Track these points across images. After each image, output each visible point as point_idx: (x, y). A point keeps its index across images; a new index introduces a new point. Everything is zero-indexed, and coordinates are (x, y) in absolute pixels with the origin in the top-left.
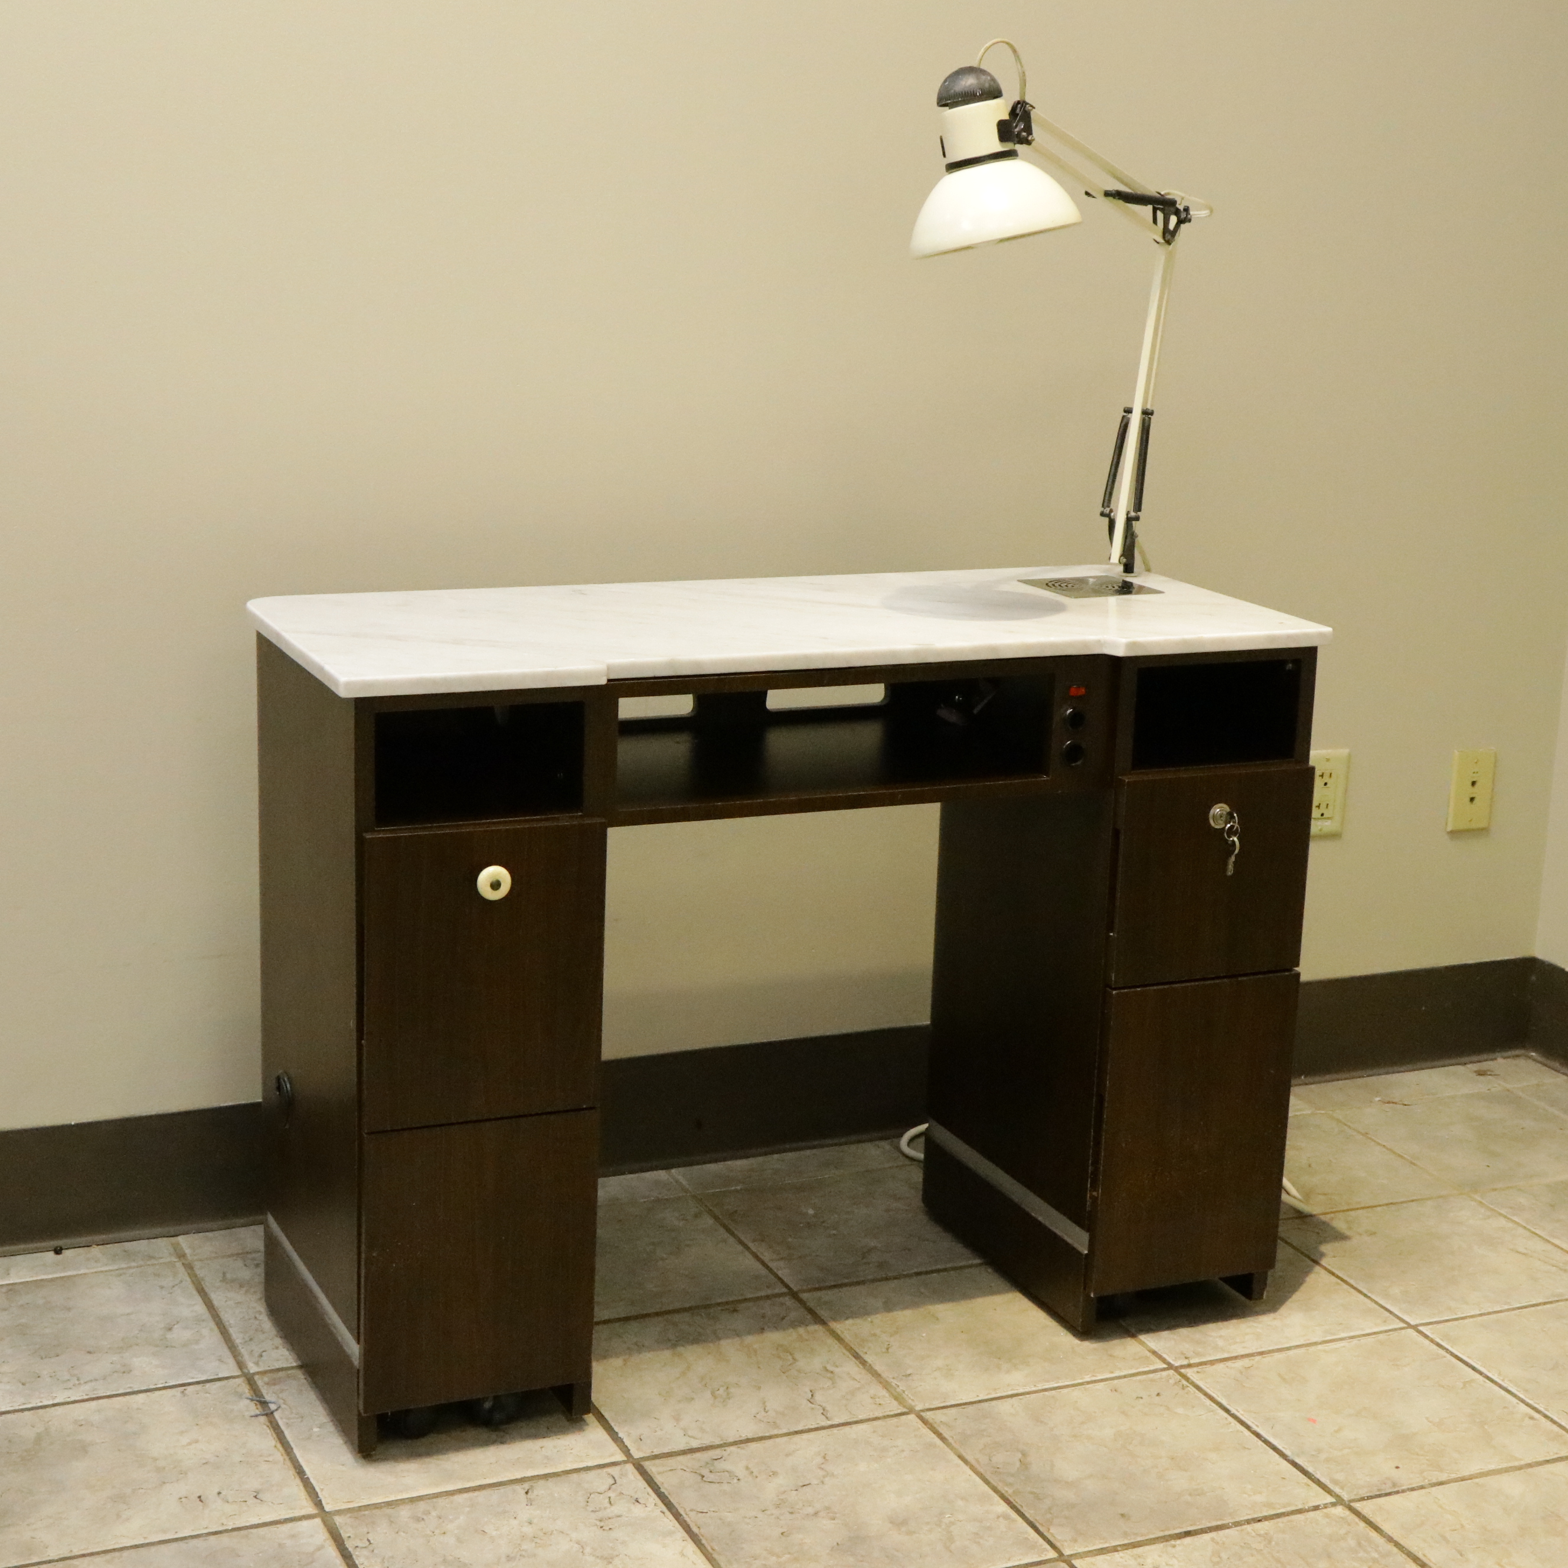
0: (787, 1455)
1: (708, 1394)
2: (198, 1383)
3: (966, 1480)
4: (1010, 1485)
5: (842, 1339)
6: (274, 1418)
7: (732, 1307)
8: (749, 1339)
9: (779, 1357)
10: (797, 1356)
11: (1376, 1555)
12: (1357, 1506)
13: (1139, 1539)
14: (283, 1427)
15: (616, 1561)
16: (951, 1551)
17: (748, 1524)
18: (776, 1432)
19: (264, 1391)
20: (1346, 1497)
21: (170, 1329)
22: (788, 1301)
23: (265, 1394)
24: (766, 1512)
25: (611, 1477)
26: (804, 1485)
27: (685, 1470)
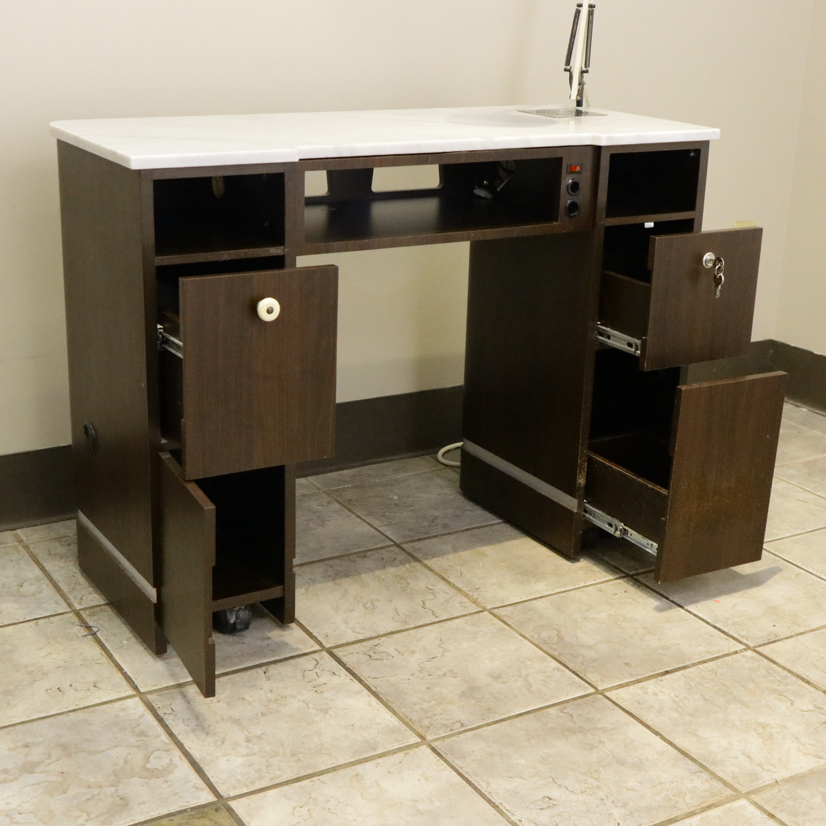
0: (418, 640)
1: (361, 606)
2: (45, 617)
3: (528, 649)
4: (556, 650)
5: (433, 570)
6: (97, 636)
7: (363, 554)
8: (378, 573)
9: (398, 582)
10: (409, 580)
11: (779, 678)
12: (759, 649)
13: (640, 677)
14: (104, 642)
15: (330, 712)
16: (532, 692)
17: (405, 683)
18: (407, 627)
19: (88, 620)
20: (751, 645)
21: (21, 586)
22: (395, 549)
23: (88, 622)
24: (414, 675)
25: (315, 660)
26: (433, 658)
27: (359, 653)
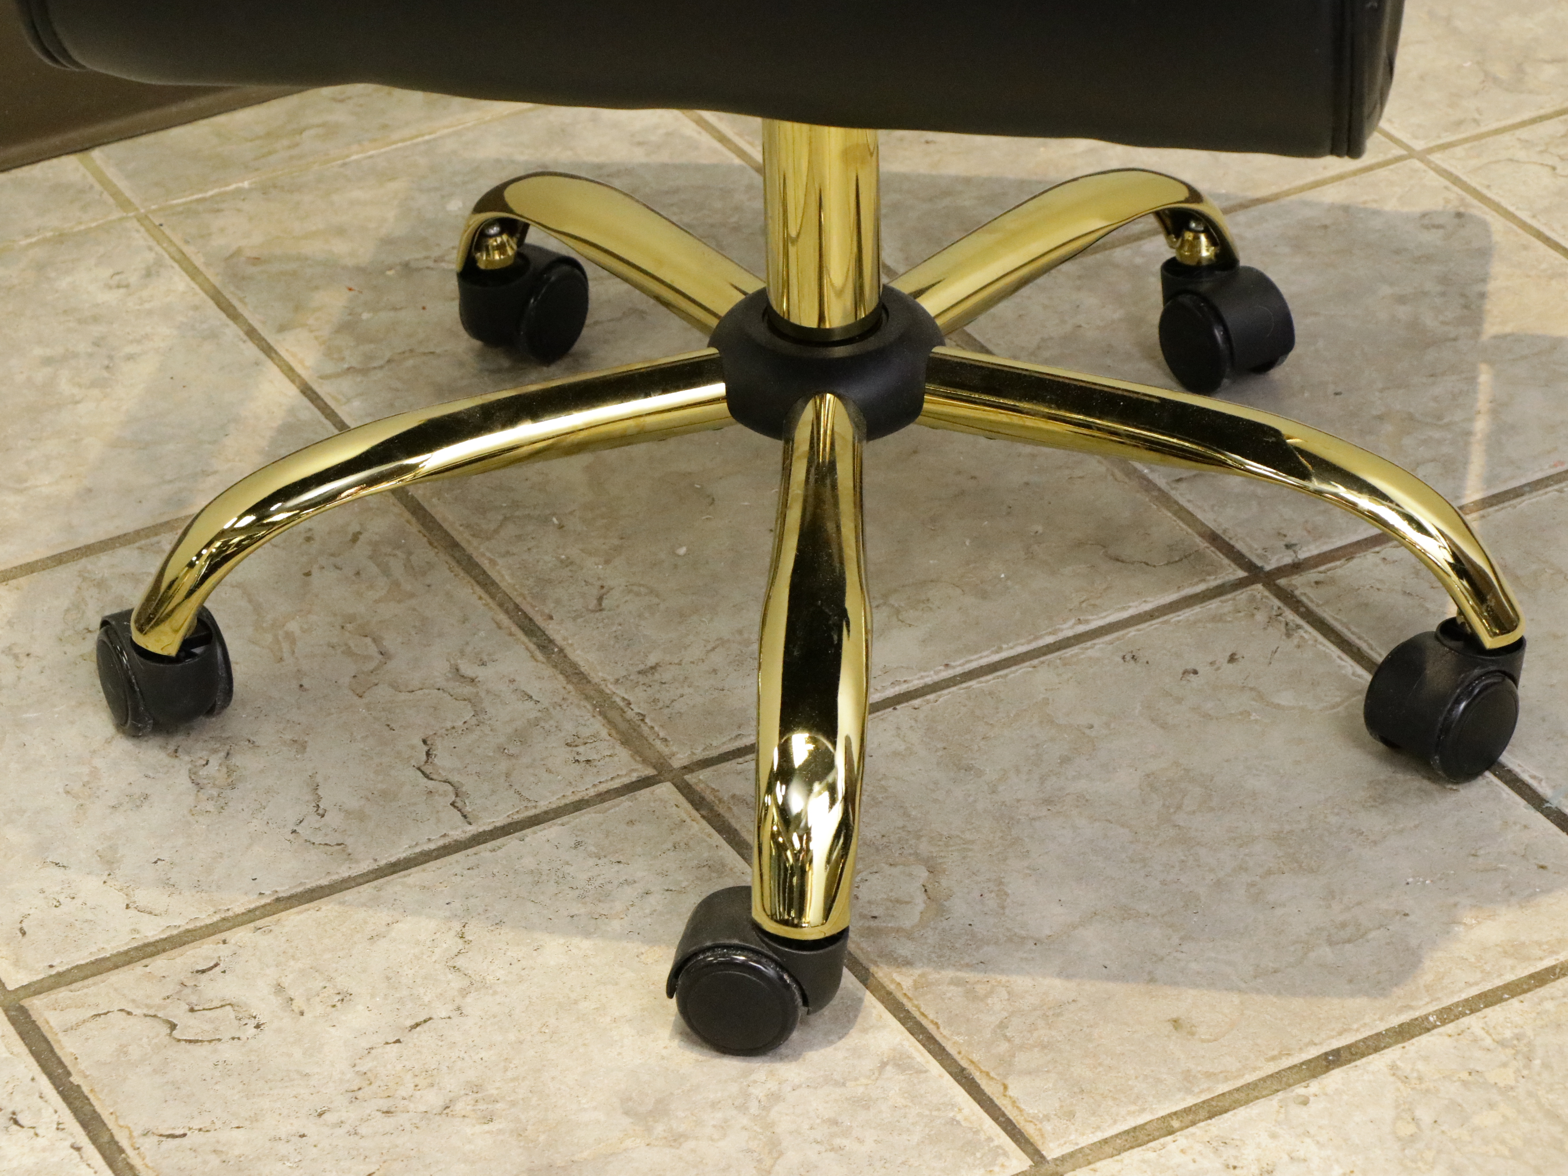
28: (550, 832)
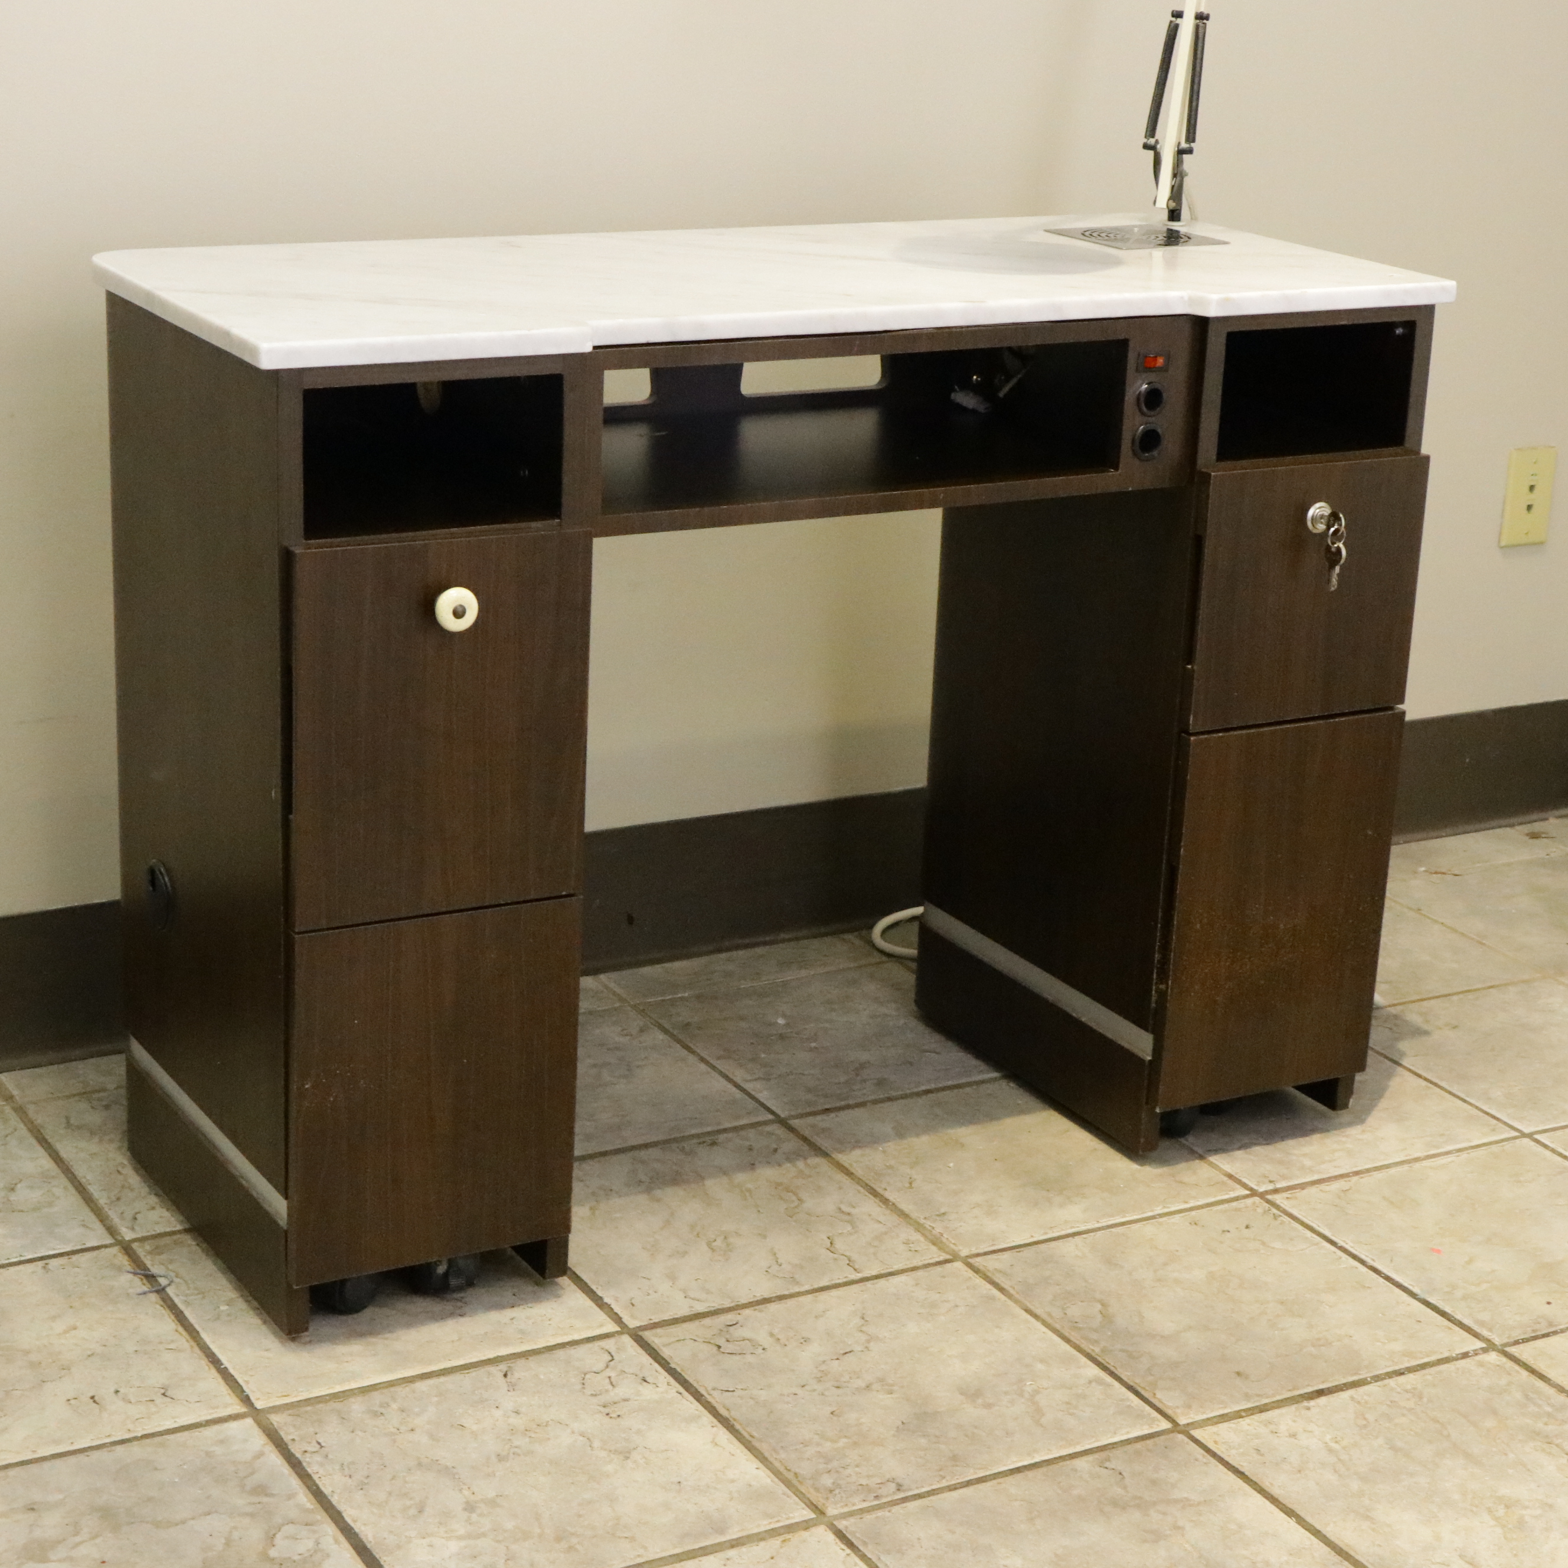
0: (817, 1317)
1: (704, 1247)
2: (61, 1255)
3: (1041, 1339)
4: (1096, 1342)
5: (852, 1173)
6: (168, 1295)
7: (711, 1139)
8: (740, 1177)
9: (781, 1198)
10: (804, 1195)
11: (1549, 1409)
12: (1513, 1350)
13: (1263, 1402)
14: (181, 1306)
15: (635, 1456)
16: (1042, 1426)
17: (787, 1403)
18: (797, 1289)
19: (148, 1263)
20: (1497, 1341)
21: (13, 1190)
22: (777, 1129)
23: (149, 1266)
24: (806, 1387)
25: (607, 1353)
26: (846, 1353)
27: (695, 1340)
28: (902, 1278)
